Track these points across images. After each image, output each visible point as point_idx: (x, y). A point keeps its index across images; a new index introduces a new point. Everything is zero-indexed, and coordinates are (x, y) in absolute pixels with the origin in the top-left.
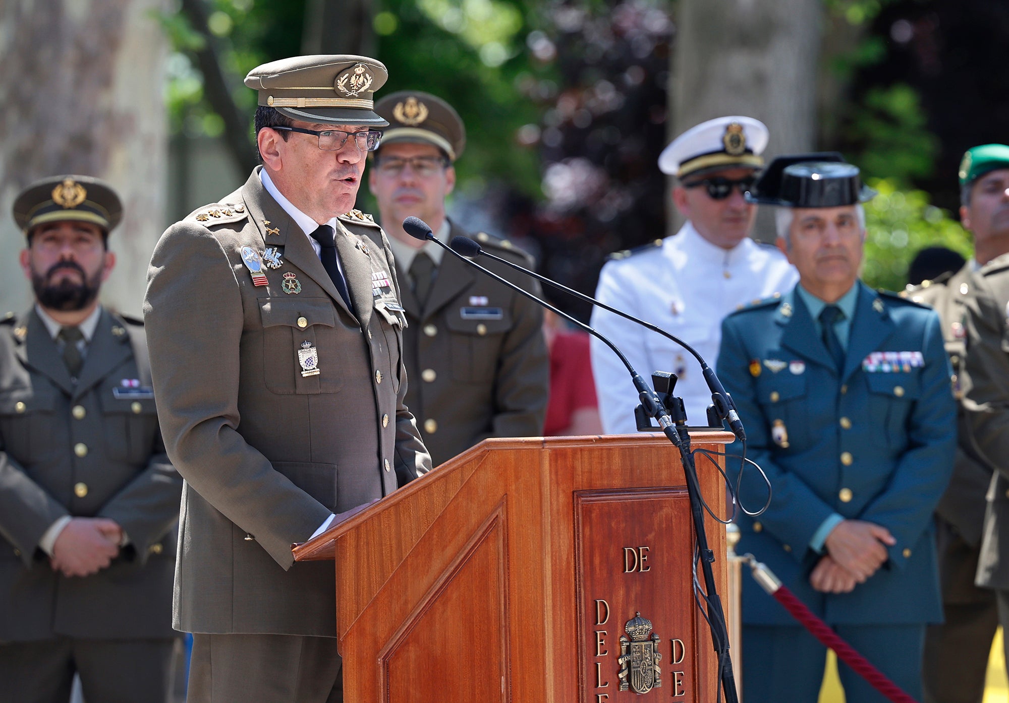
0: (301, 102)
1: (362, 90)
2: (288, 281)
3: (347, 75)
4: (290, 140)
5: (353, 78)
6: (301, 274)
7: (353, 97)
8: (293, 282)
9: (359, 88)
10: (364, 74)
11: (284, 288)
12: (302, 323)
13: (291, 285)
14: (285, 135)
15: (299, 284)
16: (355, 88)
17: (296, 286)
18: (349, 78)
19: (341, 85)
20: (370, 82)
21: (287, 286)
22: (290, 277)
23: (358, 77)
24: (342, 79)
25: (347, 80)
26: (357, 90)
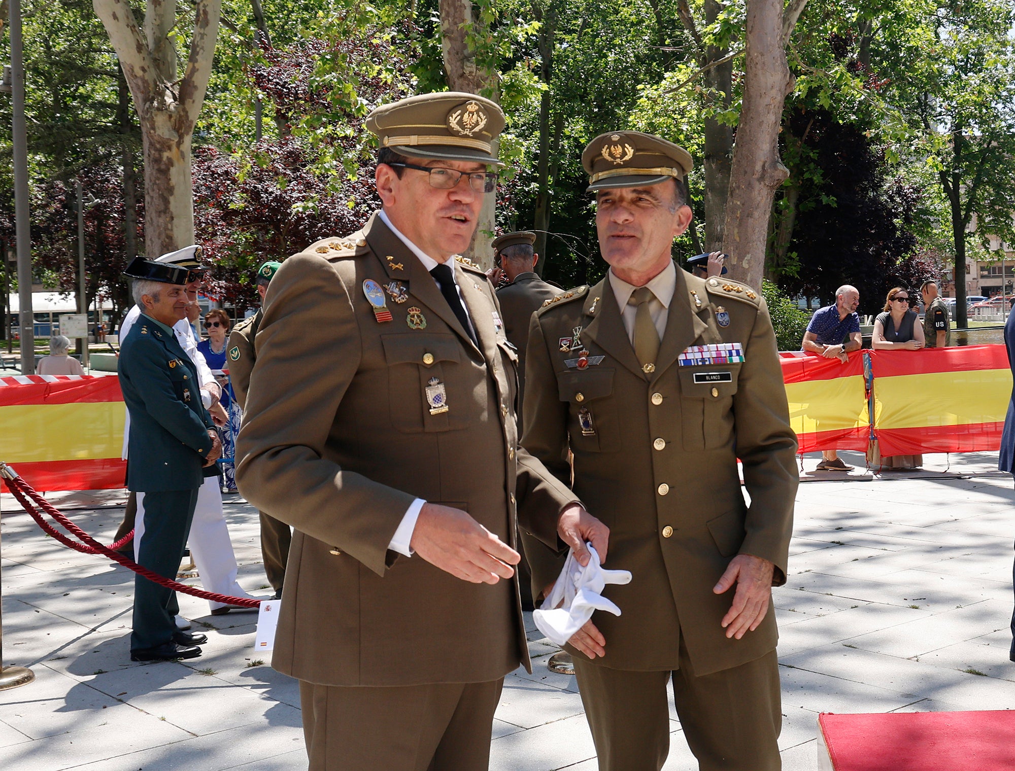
0: (414, 140)
1: (477, 129)
2: (413, 316)
3: (460, 111)
4: (403, 178)
5: (466, 115)
6: (426, 309)
7: (466, 136)
8: (418, 316)
9: (474, 128)
10: (477, 111)
11: (409, 322)
12: (428, 360)
13: (416, 319)
14: (399, 173)
15: (423, 319)
16: (468, 126)
17: (421, 321)
18: (462, 115)
19: (453, 121)
20: (484, 122)
21: (412, 321)
22: (415, 312)
23: (471, 115)
24: (454, 116)
25: (459, 117)
26: (471, 129)
